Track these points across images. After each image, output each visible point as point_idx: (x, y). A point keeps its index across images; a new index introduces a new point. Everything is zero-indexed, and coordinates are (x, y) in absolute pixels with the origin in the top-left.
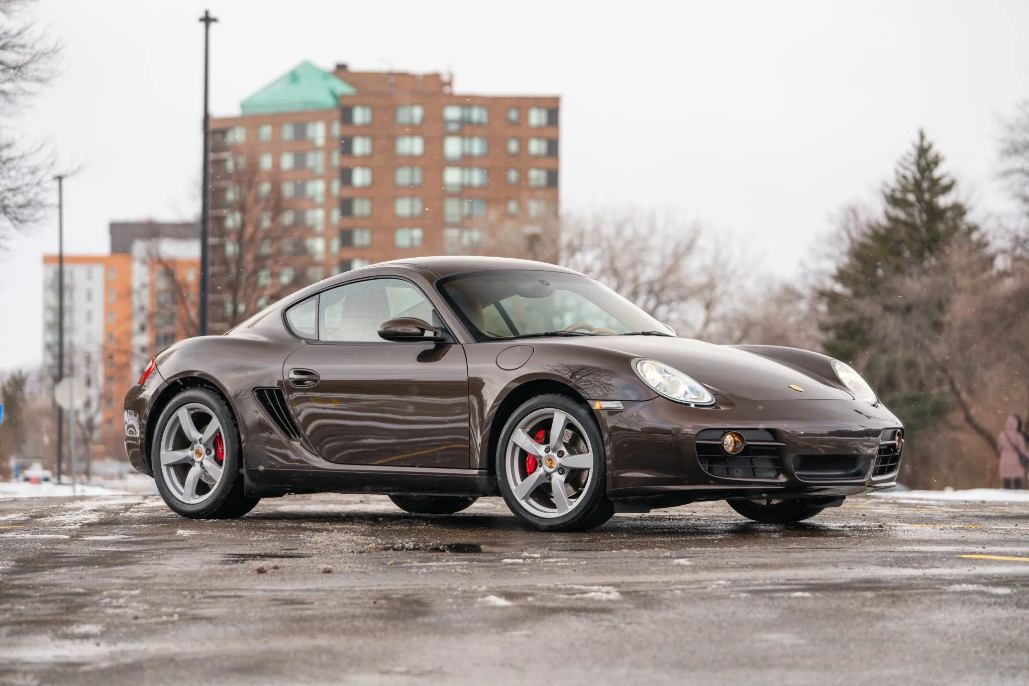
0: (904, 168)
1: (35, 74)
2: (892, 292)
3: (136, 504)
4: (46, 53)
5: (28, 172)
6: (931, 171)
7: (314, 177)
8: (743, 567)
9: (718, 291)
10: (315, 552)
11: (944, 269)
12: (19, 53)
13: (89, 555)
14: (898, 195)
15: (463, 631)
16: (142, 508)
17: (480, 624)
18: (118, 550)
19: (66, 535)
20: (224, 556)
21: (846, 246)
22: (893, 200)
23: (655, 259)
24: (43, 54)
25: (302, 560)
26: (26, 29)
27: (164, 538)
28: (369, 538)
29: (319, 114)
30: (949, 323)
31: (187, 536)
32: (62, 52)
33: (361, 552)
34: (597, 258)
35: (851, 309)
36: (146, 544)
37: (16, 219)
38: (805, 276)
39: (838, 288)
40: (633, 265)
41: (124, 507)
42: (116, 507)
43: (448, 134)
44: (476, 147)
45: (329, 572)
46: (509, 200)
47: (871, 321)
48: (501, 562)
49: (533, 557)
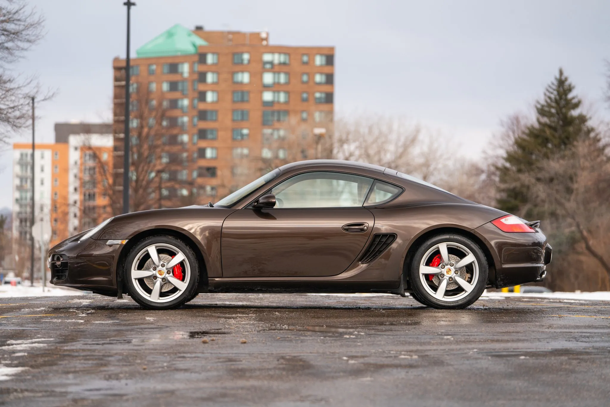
0: (550, 92)
1: (27, 37)
2: (540, 169)
4: (33, 25)
5: (22, 97)
6: (566, 95)
7: (183, 96)
8: (485, 341)
9: (431, 168)
10: (233, 330)
11: (574, 156)
12: (16, 24)
14: (545, 109)
15: (333, 378)
17: (342, 374)
19: (81, 320)
21: (512, 141)
22: (542, 112)
23: (391, 148)
24: (32, 25)
25: (226, 335)
26: (20, 10)
28: (260, 323)
29: (186, 57)
30: (577, 189)
32: (43, 24)
34: (357, 148)
35: (517, 179)
37: (15, 126)
38: (486, 159)
39: (508, 165)
40: (379, 152)
43: (265, 70)
44: (282, 78)
45: (245, 343)
46: (302, 111)
47: (528, 187)
48: (343, 337)
49: (361, 334)
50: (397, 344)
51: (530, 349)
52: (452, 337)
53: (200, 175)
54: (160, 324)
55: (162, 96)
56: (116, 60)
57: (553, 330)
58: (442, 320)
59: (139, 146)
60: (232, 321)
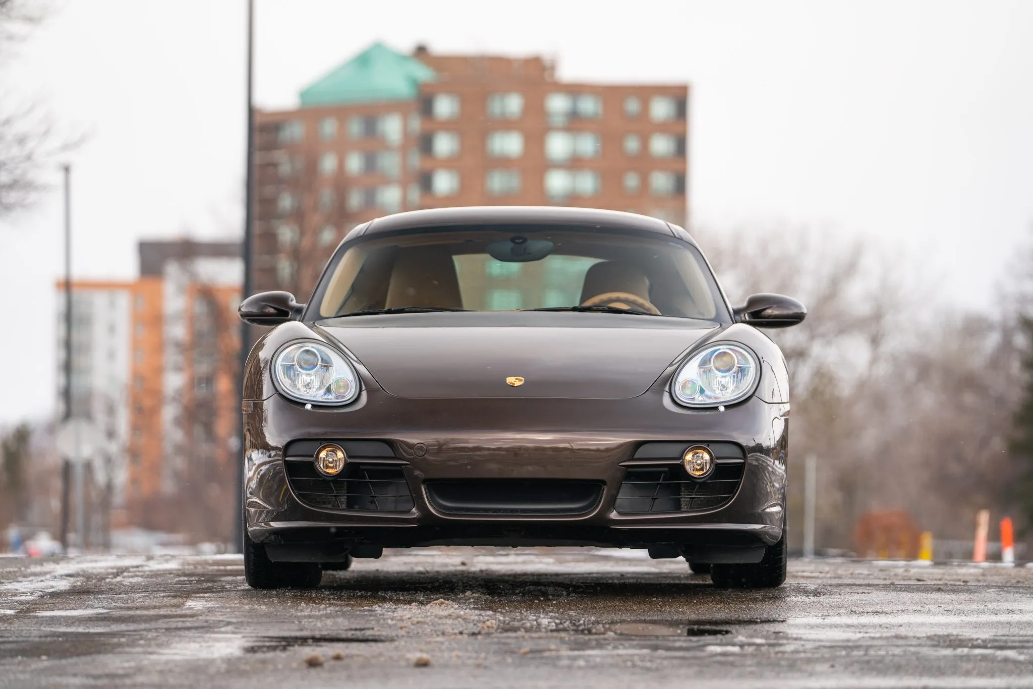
1: (23, 11)
3: (133, 567)
5: (15, 142)
7: (386, 181)
10: (403, 632)
13: (37, 639)
16: (141, 572)
18: (87, 631)
19: (12, 609)
20: (254, 639)
25: (380, 645)
27: (165, 613)
28: (483, 613)
29: (394, 106)
31: (199, 610)
33: (474, 634)
36: (133, 622)
41: (115, 571)
42: (103, 571)
43: (549, 130)
44: (587, 145)
45: (424, 664)
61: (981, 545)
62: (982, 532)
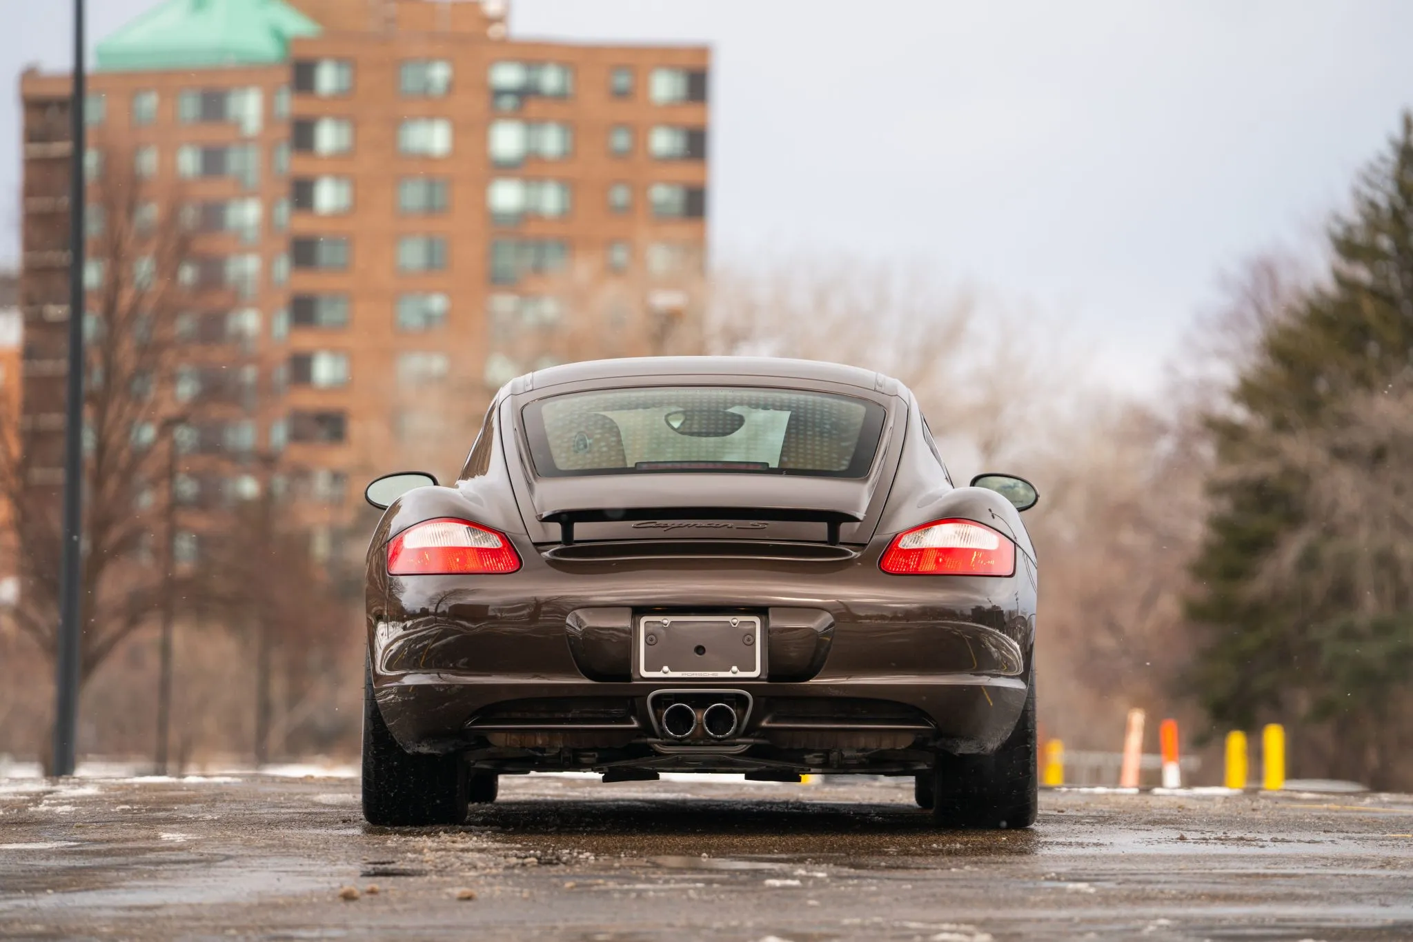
0: (1370, 184)
2: (1345, 421)
10: (429, 866)
14: (1360, 238)
21: (1255, 334)
22: (1348, 248)
27: (145, 846)
29: (251, 75)
31: (182, 842)
35: (1270, 453)
36: (117, 855)
39: (1239, 414)
43: (495, 115)
44: (551, 141)
45: (469, 898)
46: (610, 243)
47: (1305, 478)
48: (763, 885)
49: (815, 878)
50: (927, 902)
51: (1329, 920)
52: (1091, 886)
53: (297, 436)
54: (207, 850)
55: (178, 191)
56: (29, 75)
57: (1396, 873)
58: (1058, 844)
59: (109, 344)
60: (425, 841)
61: (1133, 758)
62: (1135, 740)
